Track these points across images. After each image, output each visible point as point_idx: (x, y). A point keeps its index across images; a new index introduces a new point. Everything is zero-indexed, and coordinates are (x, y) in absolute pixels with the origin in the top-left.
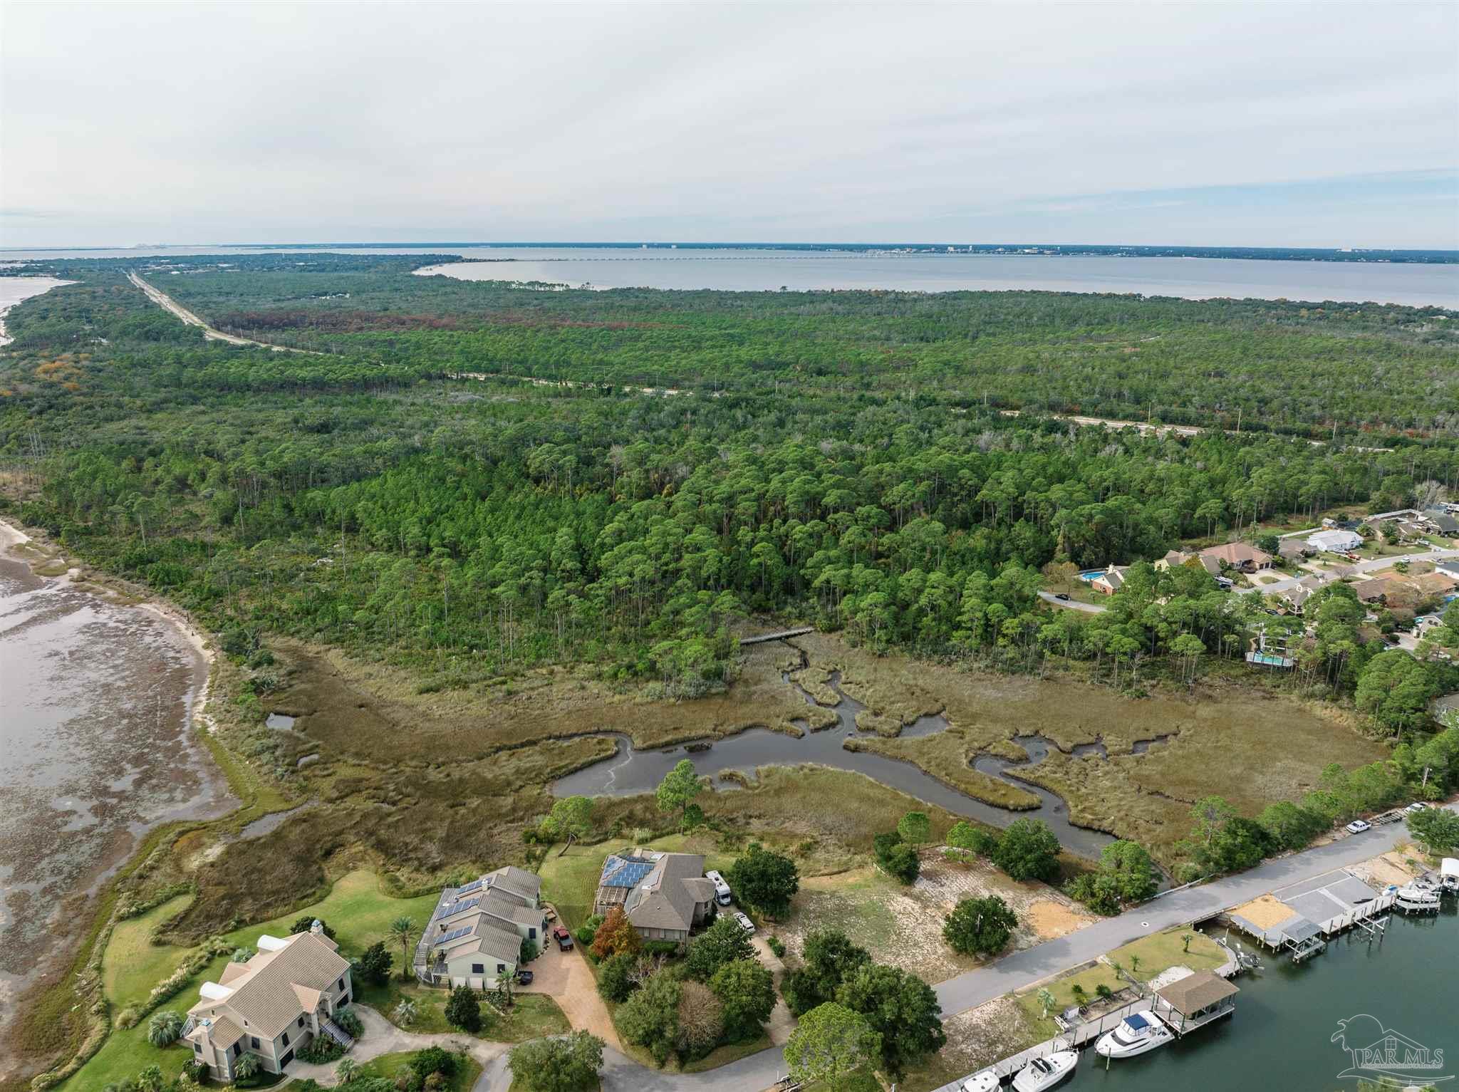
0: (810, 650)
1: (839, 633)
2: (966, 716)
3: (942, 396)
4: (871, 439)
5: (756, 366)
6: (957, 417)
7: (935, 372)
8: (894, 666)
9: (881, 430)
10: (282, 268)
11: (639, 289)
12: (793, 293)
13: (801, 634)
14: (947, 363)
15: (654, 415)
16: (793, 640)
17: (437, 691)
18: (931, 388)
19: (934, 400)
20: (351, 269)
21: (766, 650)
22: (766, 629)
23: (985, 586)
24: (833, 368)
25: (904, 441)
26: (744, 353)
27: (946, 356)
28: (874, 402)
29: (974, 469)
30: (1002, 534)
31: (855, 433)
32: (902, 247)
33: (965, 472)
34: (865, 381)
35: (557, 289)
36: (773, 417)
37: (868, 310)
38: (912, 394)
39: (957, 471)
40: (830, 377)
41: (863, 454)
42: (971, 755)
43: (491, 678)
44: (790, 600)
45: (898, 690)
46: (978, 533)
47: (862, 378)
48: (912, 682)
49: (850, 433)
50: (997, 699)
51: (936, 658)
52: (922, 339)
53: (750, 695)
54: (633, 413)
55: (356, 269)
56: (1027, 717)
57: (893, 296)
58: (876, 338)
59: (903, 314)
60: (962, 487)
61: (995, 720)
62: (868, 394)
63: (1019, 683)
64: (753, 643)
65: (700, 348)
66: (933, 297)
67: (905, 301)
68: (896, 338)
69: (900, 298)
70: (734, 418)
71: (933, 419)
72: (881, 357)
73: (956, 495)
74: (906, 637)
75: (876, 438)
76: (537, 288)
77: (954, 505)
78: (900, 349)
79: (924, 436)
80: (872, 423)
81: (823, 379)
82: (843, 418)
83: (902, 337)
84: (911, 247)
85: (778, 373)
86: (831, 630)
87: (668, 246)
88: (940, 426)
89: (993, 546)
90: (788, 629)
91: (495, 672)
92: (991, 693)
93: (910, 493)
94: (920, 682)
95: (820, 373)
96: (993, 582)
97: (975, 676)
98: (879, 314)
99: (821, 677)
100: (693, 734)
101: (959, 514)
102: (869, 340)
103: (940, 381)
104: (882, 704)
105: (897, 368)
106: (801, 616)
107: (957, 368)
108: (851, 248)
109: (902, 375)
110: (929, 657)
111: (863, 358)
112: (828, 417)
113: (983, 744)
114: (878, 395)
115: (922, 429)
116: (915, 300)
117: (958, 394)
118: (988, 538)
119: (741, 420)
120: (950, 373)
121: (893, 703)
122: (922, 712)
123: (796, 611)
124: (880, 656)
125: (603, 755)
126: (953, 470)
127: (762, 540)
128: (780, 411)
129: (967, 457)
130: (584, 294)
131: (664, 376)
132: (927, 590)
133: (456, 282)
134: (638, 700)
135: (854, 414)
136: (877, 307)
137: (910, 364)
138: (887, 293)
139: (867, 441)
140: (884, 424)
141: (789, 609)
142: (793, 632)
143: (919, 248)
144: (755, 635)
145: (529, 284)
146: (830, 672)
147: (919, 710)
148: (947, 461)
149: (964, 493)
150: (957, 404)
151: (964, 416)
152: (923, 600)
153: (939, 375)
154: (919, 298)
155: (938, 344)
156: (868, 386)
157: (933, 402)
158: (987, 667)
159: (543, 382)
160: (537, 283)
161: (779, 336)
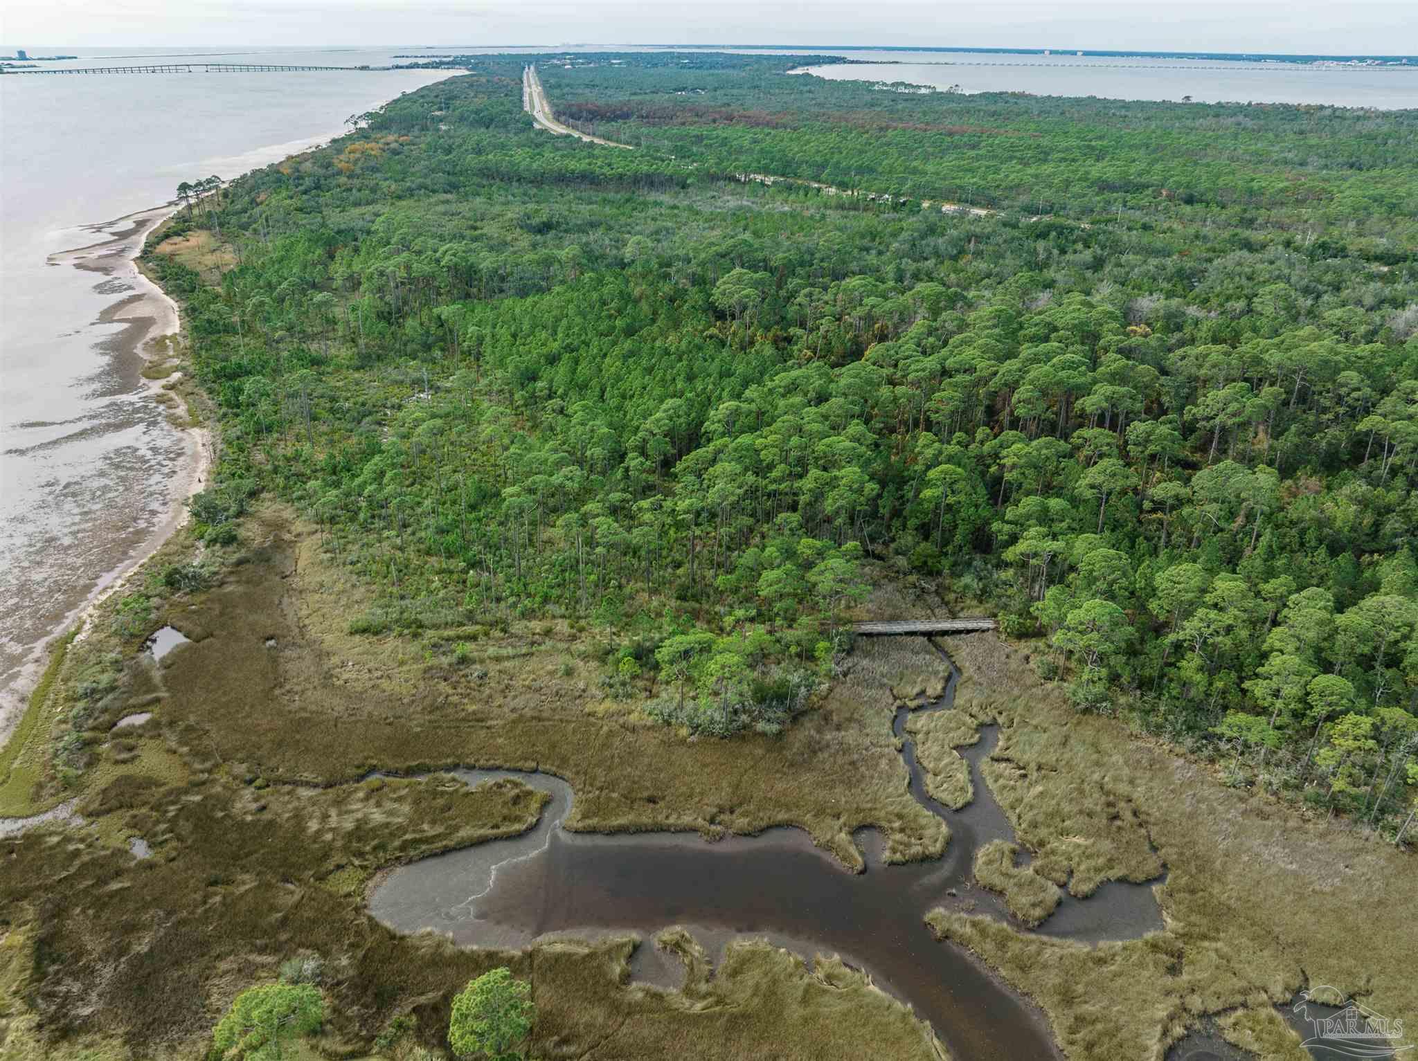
0: (969, 670)
1: (1033, 643)
2: (1202, 909)
3: (1355, 245)
4: (1222, 299)
5: (1104, 186)
6: (1371, 277)
7: (1356, 210)
8: (1106, 744)
9: (1241, 287)
10: (666, 65)
11: (1013, 94)
12: (1197, 104)
13: (968, 632)
14: (1378, 200)
15: (931, 240)
16: (949, 641)
17: (376, 634)
18: (1346, 234)
19: (1343, 249)
20: (728, 67)
21: (895, 655)
22: (918, 611)
23: (1321, 623)
24: (1210, 196)
25: (1269, 310)
26: (1097, 170)
27: (1382, 189)
28: (1248, 246)
29: (1370, 372)
30: (1392, 497)
31: (1199, 288)
32: (1362, 59)
33: (1351, 377)
34: (1248, 215)
35: (923, 91)
36: (1087, 256)
37: (1287, 127)
38: (1311, 238)
39: (1337, 371)
40: (1198, 207)
41: (1197, 323)
42: (1178, 1031)
43: (461, 624)
44: (977, 563)
45: (1088, 804)
46: (1346, 490)
47: (1245, 211)
48: (1123, 788)
49: (1192, 288)
50: (1282, 874)
51: (1189, 742)
52: (1351, 166)
53: (814, 748)
54: (905, 235)
55: (734, 67)
56: (1337, 948)
57: (1328, 112)
58: (1285, 162)
59: (1334, 133)
60: (1339, 400)
61: (1266, 936)
62: (1247, 233)
63: (1343, 842)
64: (879, 634)
65: (1046, 160)
66: (1386, 115)
67: (1345, 119)
68: (1315, 161)
69: (1337, 115)
70: (1035, 252)
71: (1328, 278)
72: (1281, 185)
73: (1325, 410)
74: (1144, 684)
75: (1228, 299)
76: (902, 89)
77: (1319, 427)
78: (1312, 176)
79: (1306, 303)
80: (1231, 276)
81: (1187, 209)
82: (1189, 264)
83: (1322, 162)
84: (1374, 58)
85: (1129, 197)
86: (1022, 635)
87: (1074, 53)
88: (1338, 289)
89: (1368, 520)
90: (954, 616)
91: (470, 617)
92: (1279, 858)
93: (1234, 406)
94: (1139, 793)
95: (1190, 201)
96: (1340, 619)
97: (1254, 802)
98: (1301, 133)
99: (957, 736)
100: (671, 820)
101: (1324, 444)
102: (1275, 163)
103: (1360, 223)
104: (1043, 832)
105: (1300, 202)
106: (983, 596)
107: (1392, 207)
108: (1293, 59)
109: (1305, 212)
110: (1176, 736)
111: (1255, 185)
112: (1169, 262)
113: (1214, 1005)
114: (1257, 236)
115: (1306, 291)
116: (1359, 118)
117: (1382, 243)
118: (1364, 503)
119: (1042, 256)
120: (1378, 212)
121: (1064, 832)
122: (1118, 872)
123: (976, 585)
124: (1086, 711)
125: (503, 829)
126: (1330, 369)
127: (950, 460)
128: (1103, 247)
129: (1363, 349)
130: (950, 96)
131: (980, 191)
132: (1201, 612)
133: (820, 81)
134: (633, 718)
135: (1210, 260)
136: (1305, 124)
137: (1321, 196)
138: (1322, 107)
139: (1214, 302)
140: (1249, 278)
141: (967, 579)
142: (958, 625)
143: (1385, 60)
144: (893, 619)
145: (893, 85)
146: (982, 726)
147: (1111, 863)
148: (1323, 352)
149: (1341, 410)
150: (1378, 258)
151: (1381, 277)
152: (1190, 628)
153: (1361, 214)
154: (1364, 116)
155: (1372, 173)
156: (1250, 223)
157: (1342, 252)
158: (1286, 785)
159: (833, 190)
160: (902, 84)
161: (1154, 151)
